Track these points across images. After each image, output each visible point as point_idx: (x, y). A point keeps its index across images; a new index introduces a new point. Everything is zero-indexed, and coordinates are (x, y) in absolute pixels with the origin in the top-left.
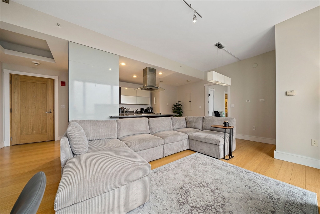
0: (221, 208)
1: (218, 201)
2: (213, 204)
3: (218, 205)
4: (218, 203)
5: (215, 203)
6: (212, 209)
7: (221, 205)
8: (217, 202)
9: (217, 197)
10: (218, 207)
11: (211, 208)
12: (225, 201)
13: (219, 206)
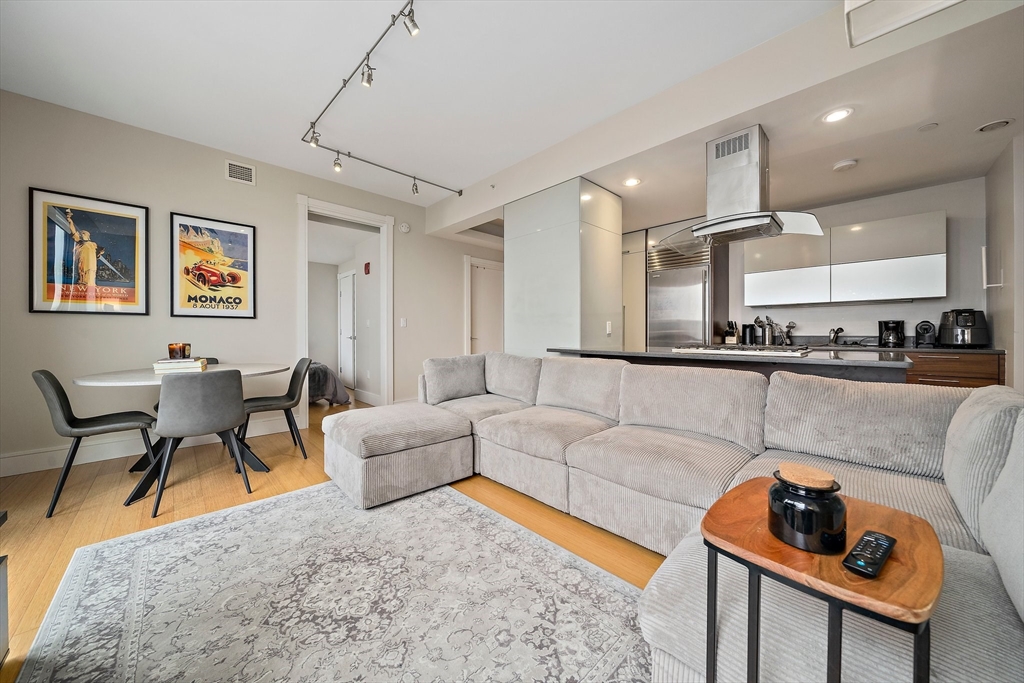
0: (279, 620)
1: (304, 621)
2: (300, 607)
3: (291, 617)
4: (298, 619)
5: (303, 612)
6: (289, 601)
7: (287, 624)
8: (303, 618)
9: (317, 624)
10: (288, 617)
11: (294, 598)
12: (293, 639)
13: (288, 620)
